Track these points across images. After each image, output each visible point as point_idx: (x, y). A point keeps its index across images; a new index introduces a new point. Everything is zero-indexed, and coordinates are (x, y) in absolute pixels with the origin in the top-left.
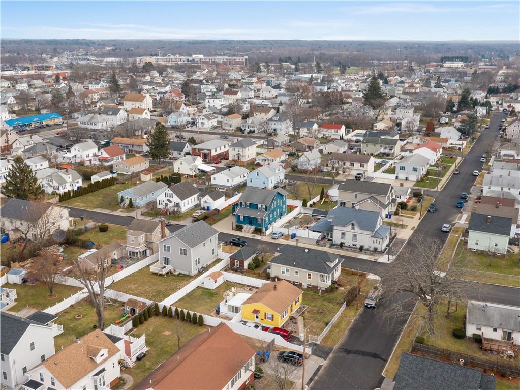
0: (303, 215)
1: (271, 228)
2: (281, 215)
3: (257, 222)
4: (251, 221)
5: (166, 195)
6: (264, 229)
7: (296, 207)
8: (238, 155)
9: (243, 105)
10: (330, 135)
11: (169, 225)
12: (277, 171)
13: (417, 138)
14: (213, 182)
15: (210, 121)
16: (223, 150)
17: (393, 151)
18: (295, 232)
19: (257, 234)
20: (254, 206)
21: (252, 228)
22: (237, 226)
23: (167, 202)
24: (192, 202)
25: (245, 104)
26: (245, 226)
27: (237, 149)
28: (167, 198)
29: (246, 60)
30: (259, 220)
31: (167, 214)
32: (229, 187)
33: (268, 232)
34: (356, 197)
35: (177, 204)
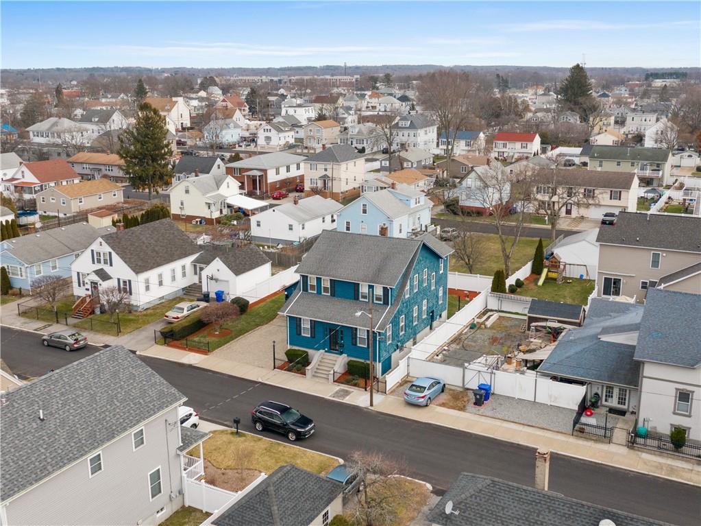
0: (495, 316)
1: (403, 363)
2: (432, 318)
3: (355, 344)
4: (335, 338)
5: (96, 257)
6: (379, 367)
7: (474, 294)
8: (325, 179)
9: (346, 115)
10: (511, 154)
11: (78, 349)
12: (413, 201)
13: (690, 156)
14: (255, 231)
15: (282, 135)
16: (294, 173)
17: (661, 173)
18: (485, 379)
19: (355, 385)
20: (345, 290)
21: (339, 362)
22: (291, 355)
23: (95, 278)
24: (174, 278)
25: (350, 114)
26: (317, 356)
27: (321, 166)
28: (98, 267)
29: (356, 81)
30: (362, 334)
31: (93, 312)
32: (291, 243)
33: (393, 379)
34: (655, 263)
35: (125, 282)
